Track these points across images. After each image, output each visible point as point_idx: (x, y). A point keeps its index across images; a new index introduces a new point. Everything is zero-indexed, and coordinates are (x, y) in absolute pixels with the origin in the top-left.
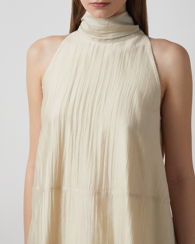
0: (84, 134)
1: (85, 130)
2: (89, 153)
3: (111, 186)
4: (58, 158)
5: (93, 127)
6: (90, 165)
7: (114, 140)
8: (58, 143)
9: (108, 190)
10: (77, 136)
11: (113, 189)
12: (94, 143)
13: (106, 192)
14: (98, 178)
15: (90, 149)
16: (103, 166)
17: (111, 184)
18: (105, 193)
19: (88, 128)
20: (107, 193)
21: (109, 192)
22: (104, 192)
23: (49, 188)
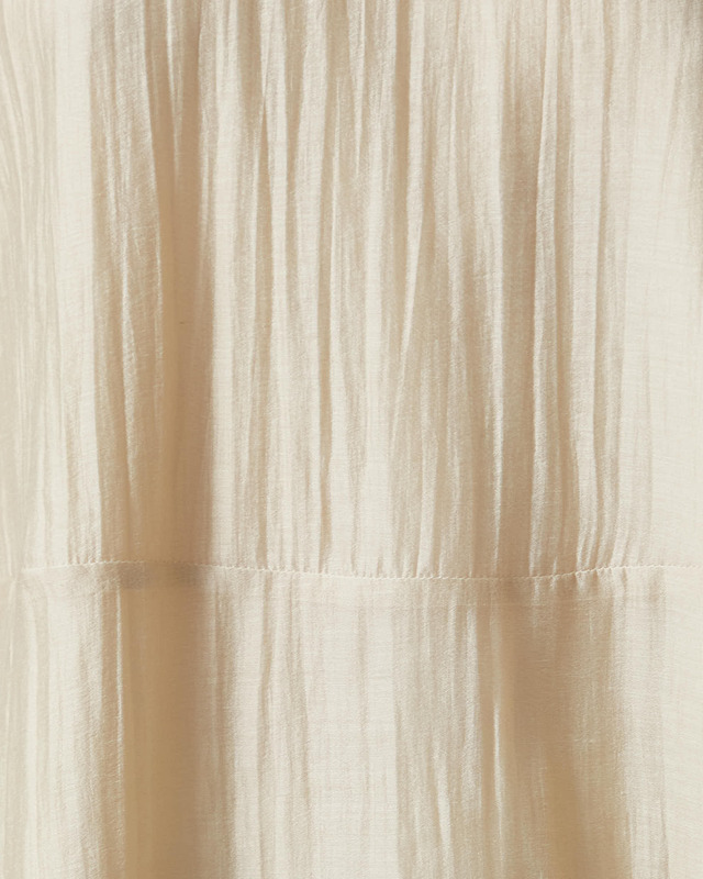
0: (358, 126)
1: (358, 95)
2: (412, 277)
3: (599, 534)
4: (158, 330)
5: (426, 70)
6: (425, 374)
7: (605, 163)
8: (155, 212)
9: (573, 569)
10: (302, 148)
11: (609, 554)
12: (448, 194)
13: (560, 582)
14: (499, 471)
15: (414, 247)
16: (529, 375)
17: (601, 517)
18: (553, 585)
19: (388, 79)
20: (568, 589)
21: (581, 583)
22: (547, 583)
23: (107, 568)
